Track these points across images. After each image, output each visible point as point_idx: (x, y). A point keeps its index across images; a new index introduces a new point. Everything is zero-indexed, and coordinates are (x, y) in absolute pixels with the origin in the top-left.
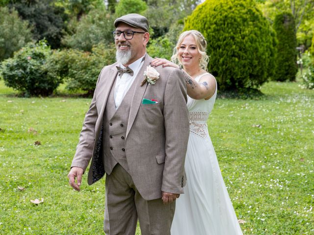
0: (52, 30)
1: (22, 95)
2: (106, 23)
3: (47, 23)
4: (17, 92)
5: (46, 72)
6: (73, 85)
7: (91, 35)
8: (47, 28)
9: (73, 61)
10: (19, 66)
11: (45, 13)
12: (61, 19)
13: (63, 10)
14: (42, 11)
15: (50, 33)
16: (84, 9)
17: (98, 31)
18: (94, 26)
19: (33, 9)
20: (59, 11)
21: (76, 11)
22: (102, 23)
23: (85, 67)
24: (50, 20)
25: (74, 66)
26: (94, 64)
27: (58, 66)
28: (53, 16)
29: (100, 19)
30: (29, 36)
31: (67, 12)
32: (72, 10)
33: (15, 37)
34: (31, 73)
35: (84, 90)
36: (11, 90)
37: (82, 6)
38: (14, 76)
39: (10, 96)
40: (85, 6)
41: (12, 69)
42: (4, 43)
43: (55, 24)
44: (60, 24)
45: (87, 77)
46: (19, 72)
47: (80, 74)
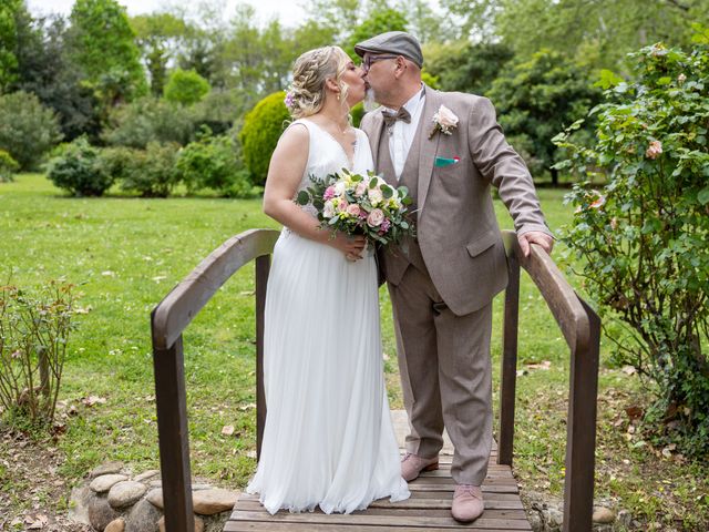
0: (79, 120)
1: (73, 196)
2: (157, 115)
3: (71, 110)
4: (68, 193)
5: (98, 172)
6: (128, 185)
7: (139, 130)
8: (71, 117)
9: (127, 160)
10: (69, 165)
11: (68, 96)
12: (89, 104)
13: (91, 91)
14: (64, 93)
15: (76, 123)
16: (123, 92)
17: (147, 124)
18: (142, 118)
19: (52, 91)
20: (87, 93)
21: (111, 94)
22: (152, 114)
23: (140, 166)
24: (75, 105)
25: (128, 165)
26: (150, 163)
27: (111, 165)
28: (79, 100)
29: (149, 109)
30: (55, 128)
31: (98, 94)
32: (105, 93)
33: (36, 129)
34: (83, 172)
35: (139, 190)
36: (59, 191)
37: (119, 87)
38: (64, 175)
39: (57, 197)
40: (124, 87)
41: (61, 167)
42: (22, 137)
43: (81, 111)
44: (89, 112)
45: (143, 176)
46: (69, 172)
47: (134, 173)
